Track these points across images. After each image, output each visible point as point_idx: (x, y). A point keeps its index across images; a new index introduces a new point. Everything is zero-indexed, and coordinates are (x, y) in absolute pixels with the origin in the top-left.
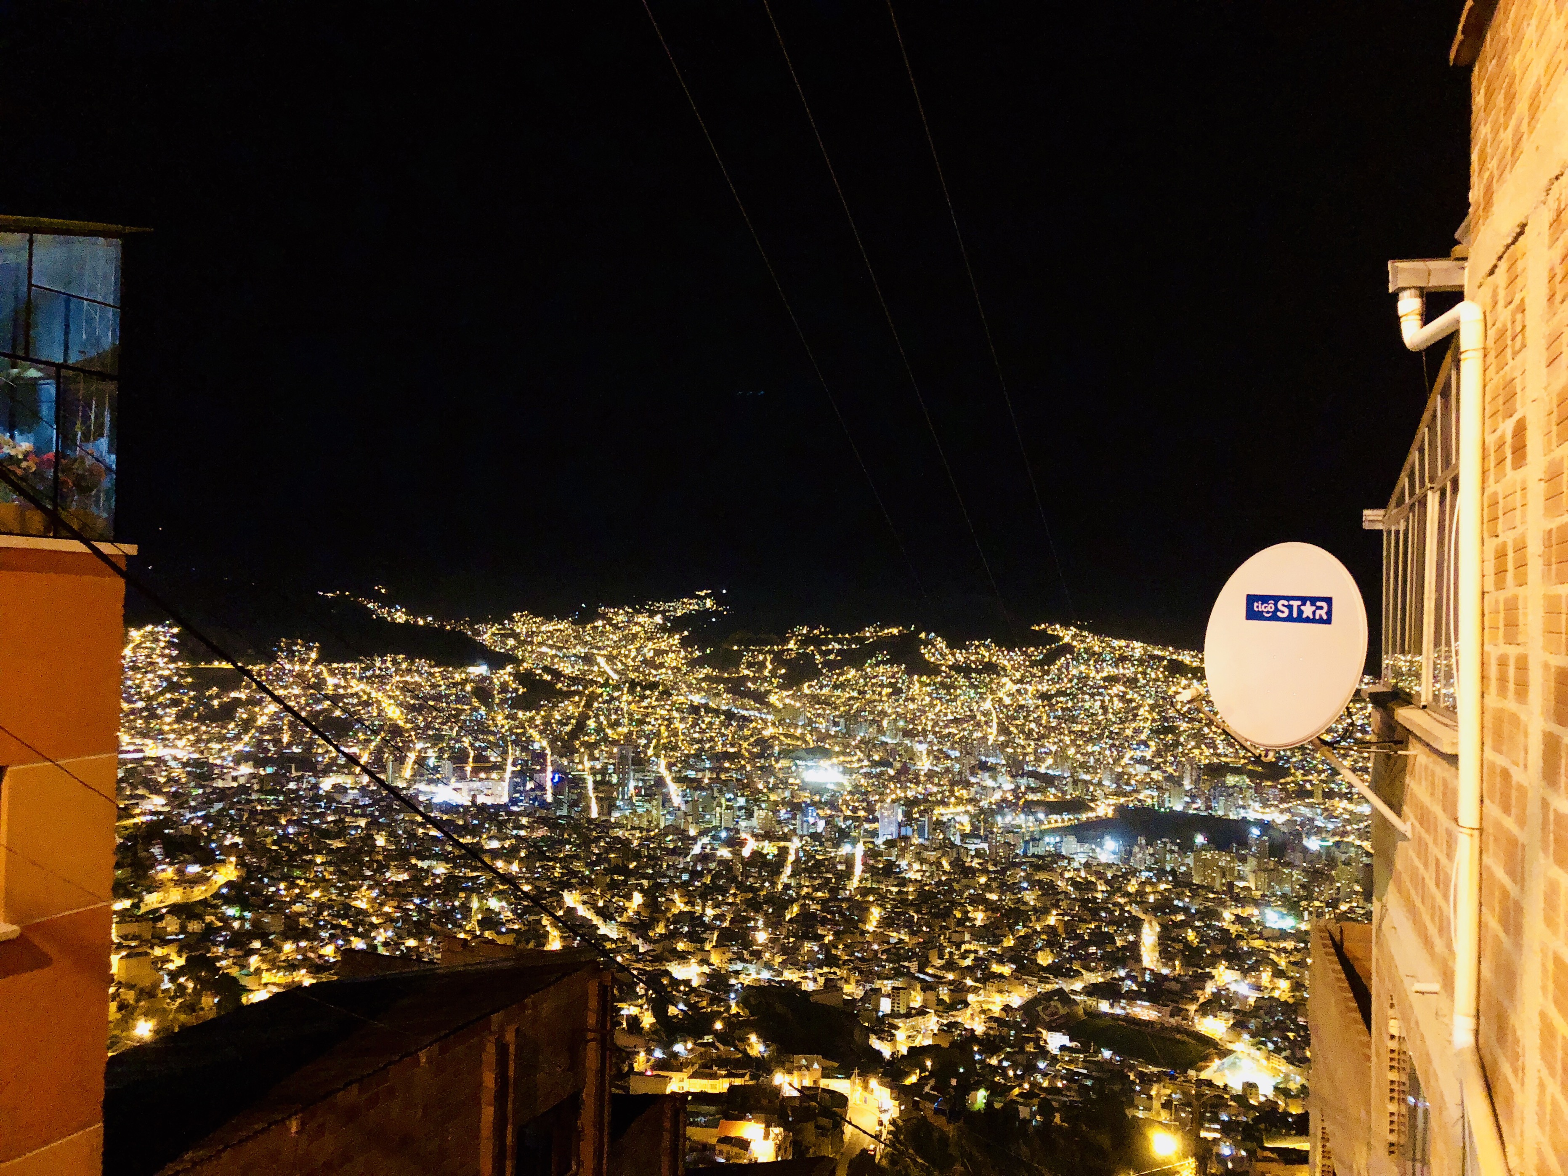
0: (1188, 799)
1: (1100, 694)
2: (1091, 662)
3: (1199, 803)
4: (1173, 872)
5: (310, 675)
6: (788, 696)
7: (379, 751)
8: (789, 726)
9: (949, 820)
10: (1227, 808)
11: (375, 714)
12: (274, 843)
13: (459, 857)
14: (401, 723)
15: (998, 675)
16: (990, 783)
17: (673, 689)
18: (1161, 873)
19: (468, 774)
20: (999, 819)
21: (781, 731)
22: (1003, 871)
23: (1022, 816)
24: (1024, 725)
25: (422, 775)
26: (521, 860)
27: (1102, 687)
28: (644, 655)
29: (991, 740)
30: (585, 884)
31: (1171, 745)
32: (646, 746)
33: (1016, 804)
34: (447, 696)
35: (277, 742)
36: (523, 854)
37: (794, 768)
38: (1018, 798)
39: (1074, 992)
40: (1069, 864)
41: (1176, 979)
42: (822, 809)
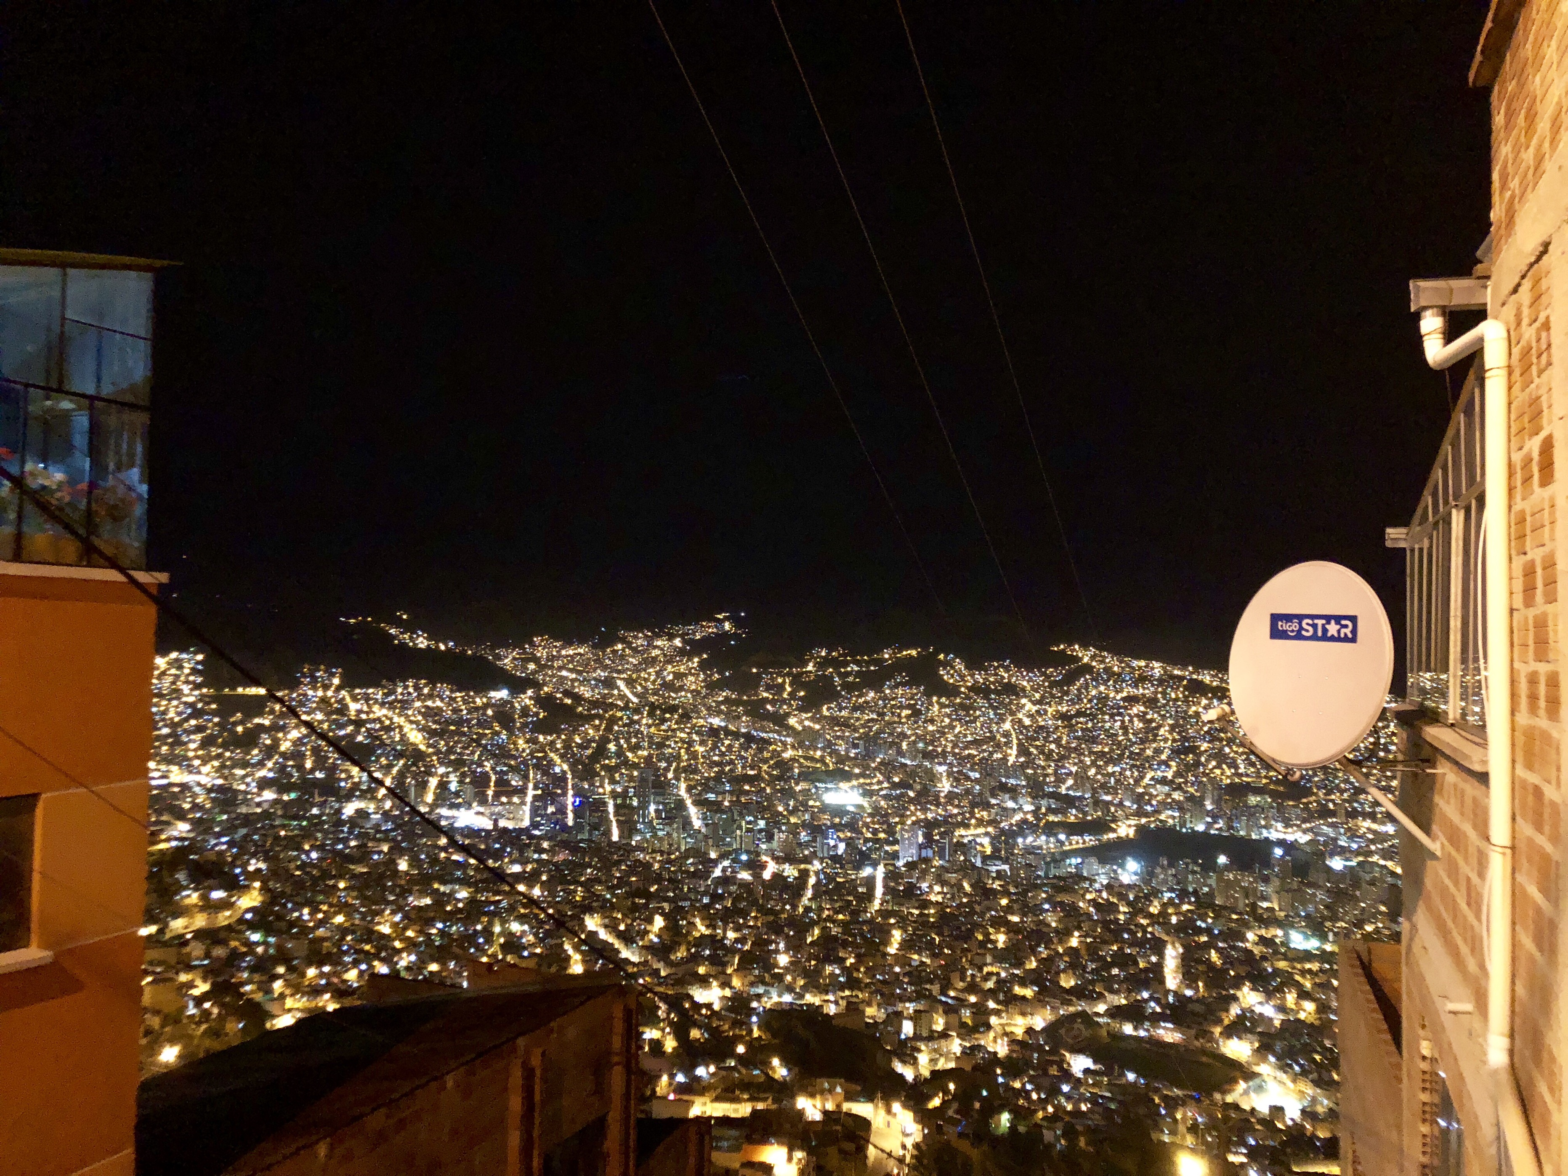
0: (1209, 820)
1: (1120, 714)
2: (1111, 682)
3: (1221, 824)
4: (1195, 893)
5: (333, 700)
6: (807, 719)
7: (402, 775)
8: (808, 748)
9: (970, 842)
10: (1249, 829)
11: (397, 739)
12: (298, 868)
13: (481, 881)
14: (423, 748)
15: (1017, 695)
16: (1010, 804)
17: (693, 711)
18: (1183, 895)
19: (490, 798)
20: (1020, 840)
21: (800, 753)
22: (1025, 892)
23: (1043, 838)
24: (1044, 745)
25: (444, 800)
26: (543, 883)
27: (1121, 707)
28: (663, 678)
29: (1011, 760)
30: (604, 908)
31: (1192, 765)
32: (667, 769)
33: (1037, 825)
34: (468, 721)
35: (300, 767)
36: (544, 878)
37: (813, 791)
38: (1039, 819)
39: (1098, 1014)
40: (1091, 885)
41: (1198, 1001)
42: (843, 831)
